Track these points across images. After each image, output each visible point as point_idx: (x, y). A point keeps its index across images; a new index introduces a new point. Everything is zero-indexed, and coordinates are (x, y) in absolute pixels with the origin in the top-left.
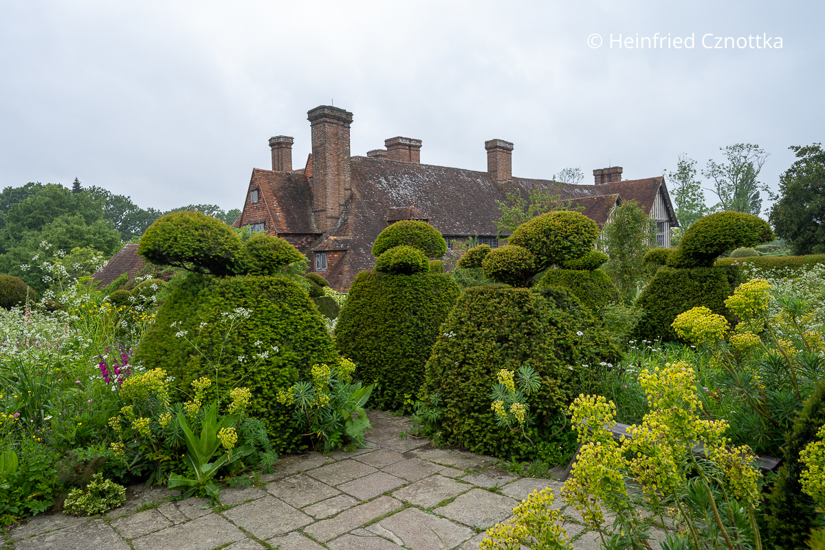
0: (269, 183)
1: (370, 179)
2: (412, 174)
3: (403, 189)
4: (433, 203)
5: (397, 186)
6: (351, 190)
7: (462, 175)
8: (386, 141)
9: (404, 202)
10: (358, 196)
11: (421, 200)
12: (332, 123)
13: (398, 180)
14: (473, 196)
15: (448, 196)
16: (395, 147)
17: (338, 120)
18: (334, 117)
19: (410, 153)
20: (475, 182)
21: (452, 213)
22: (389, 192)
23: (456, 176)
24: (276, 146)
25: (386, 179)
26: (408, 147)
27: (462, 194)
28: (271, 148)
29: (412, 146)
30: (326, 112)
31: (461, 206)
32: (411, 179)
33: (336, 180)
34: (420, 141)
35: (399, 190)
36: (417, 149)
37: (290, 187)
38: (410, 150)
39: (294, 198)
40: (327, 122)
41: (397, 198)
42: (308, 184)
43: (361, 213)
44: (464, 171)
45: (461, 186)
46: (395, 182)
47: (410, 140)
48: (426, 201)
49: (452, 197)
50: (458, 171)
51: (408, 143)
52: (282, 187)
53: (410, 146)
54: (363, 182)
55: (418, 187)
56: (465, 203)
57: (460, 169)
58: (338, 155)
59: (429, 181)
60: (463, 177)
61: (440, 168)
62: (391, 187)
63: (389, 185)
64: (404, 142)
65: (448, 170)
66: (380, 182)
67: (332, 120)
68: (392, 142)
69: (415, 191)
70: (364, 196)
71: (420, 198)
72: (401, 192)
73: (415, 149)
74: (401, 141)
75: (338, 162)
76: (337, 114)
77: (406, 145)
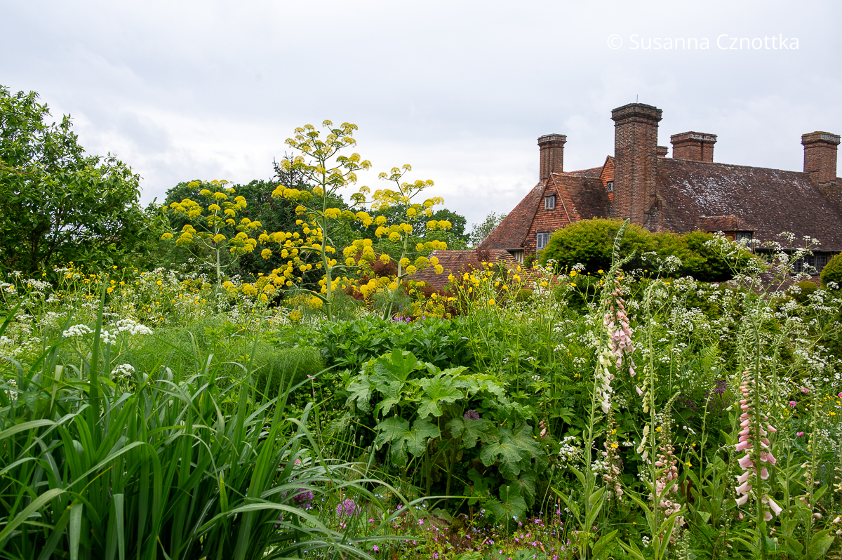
0: (567, 188)
1: (674, 183)
2: (717, 176)
3: (710, 194)
4: (745, 210)
5: (703, 191)
6: (655, 196)
7: (775, 177)
8: (672, 137)
9: (714, 209)
10: (664, 203)
11: (731, 207)
12: (642, 122)
13: (704, 184)
14: (791, 202)
15: (761, 203)
16: (685, 144)
17: (648, 119)
18: (644, 116)
19: (702, 150)
20: (791, 185)
21: (769, 222)
22: (695, 199)
23: (767, 178)
24: (547, 146)
25: (690, 183)
26: (700, 144)
27: (778, 200)
28: (539, 148)
29: (705, 142)
30: (637, 111)
31: (778, 214)
32: (717, 182)
33: (643, 185)
34: (714, 136)
35: (706, 196)
36: (711, 145)
37: (586, 192)
38: (702, 147)
39: (592, 205)
40: (636, 121)
41: (705, 205)
42: (604, 189)
43: (670, 222)
44: (777, 171)
45: (776, 191)
46: (700, 186)
47: (703, 135)
48: (738, 209)
49: (766, 204)
50: (769, 171)
51: (701, 138)
52: (579, 193)
53: (702, 142)
54: (667, 188)
55: (726, 192)
56: (783, 210)
57: (771, 170)
58: (646, 158)
59: (738, 184)
60: (775, 179)
61: (748, 169)
62: (697, 192)
63: (694, 190)
64: (696, 137)
65: (757, 170)
66: (684, 187)
67: (641, 119)
68: (680, 139)
69: (723, 197)
70: (670, 203)
71: (730, 205)
72: (709, 198)
73: (708, 145)
74: (692, 137)
75: (645, 165)
76: (647, 113)
77: (697, 141)
